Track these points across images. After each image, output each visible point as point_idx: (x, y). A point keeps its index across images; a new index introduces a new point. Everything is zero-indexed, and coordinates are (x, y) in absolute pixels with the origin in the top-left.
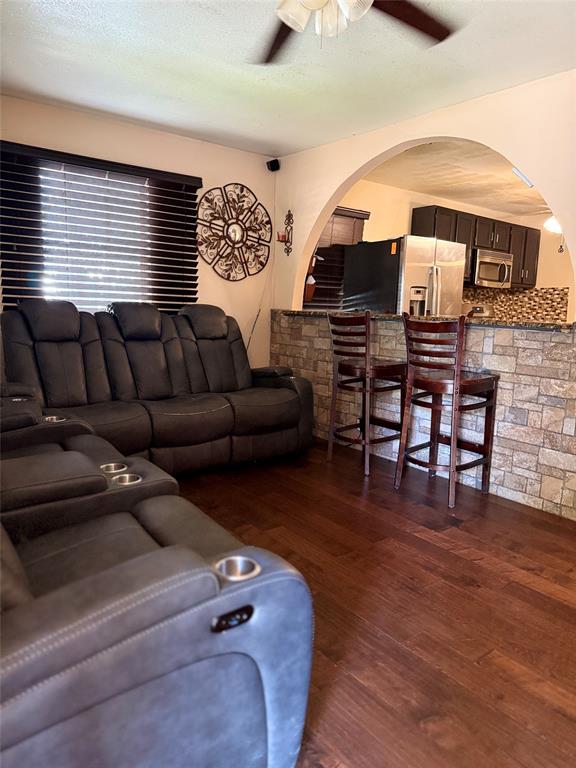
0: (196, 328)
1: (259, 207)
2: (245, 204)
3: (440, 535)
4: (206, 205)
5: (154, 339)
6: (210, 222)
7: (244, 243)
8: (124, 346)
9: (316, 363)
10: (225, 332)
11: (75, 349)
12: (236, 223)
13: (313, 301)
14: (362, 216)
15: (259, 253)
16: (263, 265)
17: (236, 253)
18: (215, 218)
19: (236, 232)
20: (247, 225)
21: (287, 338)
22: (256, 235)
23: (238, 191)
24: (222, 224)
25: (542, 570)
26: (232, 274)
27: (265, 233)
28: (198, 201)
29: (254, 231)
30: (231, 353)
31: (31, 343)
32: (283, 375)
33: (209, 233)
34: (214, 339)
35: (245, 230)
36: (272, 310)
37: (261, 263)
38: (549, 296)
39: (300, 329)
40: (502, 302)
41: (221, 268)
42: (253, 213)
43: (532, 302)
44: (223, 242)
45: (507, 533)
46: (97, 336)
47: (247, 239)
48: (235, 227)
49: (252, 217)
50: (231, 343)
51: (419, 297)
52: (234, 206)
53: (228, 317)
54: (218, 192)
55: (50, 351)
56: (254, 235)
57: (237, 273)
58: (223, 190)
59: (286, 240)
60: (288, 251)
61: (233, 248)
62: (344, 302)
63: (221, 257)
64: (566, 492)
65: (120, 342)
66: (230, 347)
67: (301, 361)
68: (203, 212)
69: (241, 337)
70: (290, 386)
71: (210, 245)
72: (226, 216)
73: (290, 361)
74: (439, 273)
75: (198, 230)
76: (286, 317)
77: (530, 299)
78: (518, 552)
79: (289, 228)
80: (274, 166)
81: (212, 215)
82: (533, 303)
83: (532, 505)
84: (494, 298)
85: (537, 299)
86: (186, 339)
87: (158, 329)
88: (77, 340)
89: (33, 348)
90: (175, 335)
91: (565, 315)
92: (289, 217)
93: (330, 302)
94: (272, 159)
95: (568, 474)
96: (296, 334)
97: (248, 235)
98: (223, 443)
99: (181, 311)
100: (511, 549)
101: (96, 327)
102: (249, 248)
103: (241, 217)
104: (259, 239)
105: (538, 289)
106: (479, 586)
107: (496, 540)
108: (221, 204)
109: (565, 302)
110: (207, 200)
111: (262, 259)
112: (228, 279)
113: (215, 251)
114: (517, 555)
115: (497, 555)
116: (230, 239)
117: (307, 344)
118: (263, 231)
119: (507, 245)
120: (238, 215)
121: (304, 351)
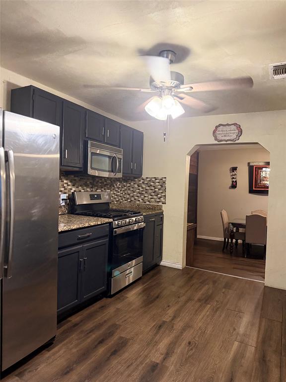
38: (152, 184)
40: (118, 188)
43: (140, 188)
77: (139, 186)
84: (111, 185)
85: (143, 186)
91: (165, 199)
105: (144, 178)
109: (163, 188)
119: (117, 141)
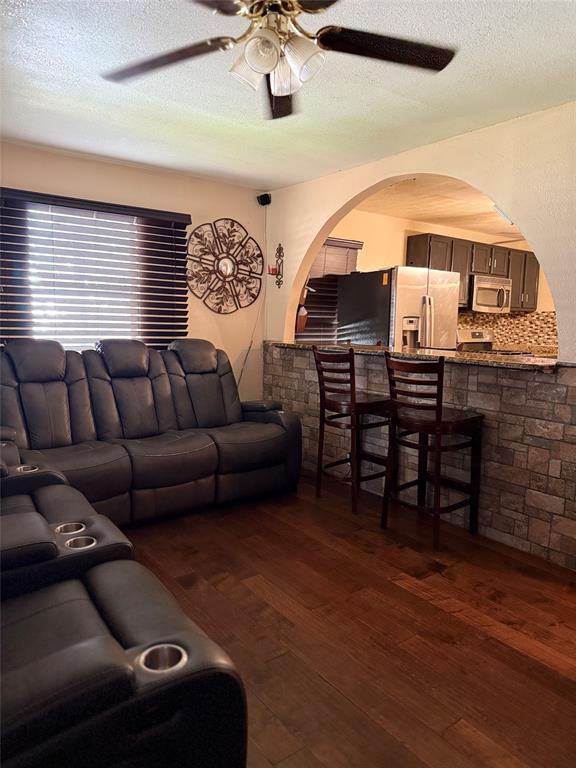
0: (184, 363)
1: (251, 241)
2: (235, 238)
3: (420, 583)
4: (196, 240)
5: (142, 376)
6: (200, 257)
7: (235, 277)
8: (111, 383)
9: (307, 395)
10: (215, 366)
11: (61, 389)
12: (227, 257)
13: (305, 331)
14: (355, 247)
15: (251, 286)
16: (255, 297)
17: (227, 286)
18: (206, 253)
19: (227, 266)
20: (238, 259)
21: (280, 369)
22: (248, 269)
23: (228, 226)
24: (213, 258)
25: (523, 623)
26: (223, 308)
27: (256, 266)
28: (187, 237)
29: (245, 265)
30: (221, 388)
31: (16, 384)
32: (271, 410)
33: (200, 268)
34: (202, 373)
35: (236, 264)
36: (264, 342)
37: (253, 296)
38: (551, 320)
39: (292, 360)
40: (503, 326)
41: (212, 301)
42: (243, 247)
44: (214, 276)
45: (491, 581)
46: (84, 374)
47: (238, 273)
48: (226, 261)
49: (243, 252)
50: (220, 376)
51: (412, 327)
52: (224, 241)
53: (218, 351)
54: (208, 228)
55: (35, 391)
56: (245, 268)
57: (229, 306)
58: (213, 225)
59: (277, 272)
60: (279, 283)
61: (224, 281)
62: (339, 331)
63: (212, 291)
64: (554, 536)
65: (106, 380)
66: (220, 382)
67: (293, 392)
68: (193, 248)
69: (231, 371)
70: (277, 421)
71: (200, 280)
72: (217, 251)
73: (283, 392)
74: (432, 303)
75: (188, 266)
76: (278, 349)
77: (531, 323)
78: (500, 603)
79: (280, 261)
80: (265, 200)
81: (201, 250)
82: (534, 327)
83: (520, 547)
84: (495, 322)
85: (538, 323)
86: (174, 374)
87: (145, 366)
88: (62, 379)
89: (18, 389)
90: (163, 370)
92: (280, 250)
93: (324, 331)
94: (263, 193)
95: (555, 517)
96: (288, 365)
97: (239, 269)
98: (208, 481)
99: (171, 346)
100: (493, 599)
101: (82, 365)
102: (240, 281)
103: (232, 252)
104: (251, 272)
105: (540, 312)
106: (454, 643)
107: (478, 588)
108: (211, 240)
110: (197, 236)
111: (253, 292)
112: (219, 312)
113: (205, 286)
114: (498, 606)
115: (478, 606)
116: (221, 273)
117: (298, 375)
118: (255, 264)
119: (505, 270)
120: (229, 248)
121: (296, 383)
